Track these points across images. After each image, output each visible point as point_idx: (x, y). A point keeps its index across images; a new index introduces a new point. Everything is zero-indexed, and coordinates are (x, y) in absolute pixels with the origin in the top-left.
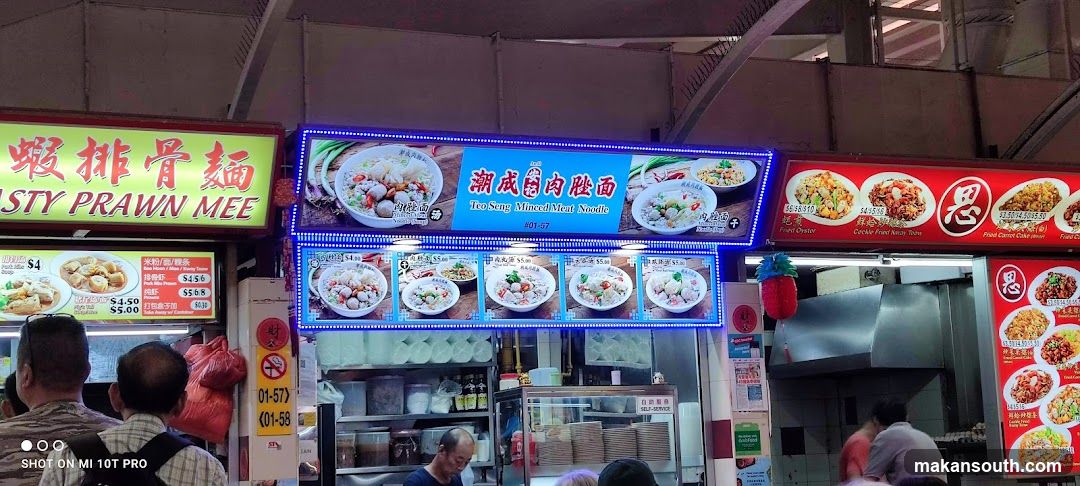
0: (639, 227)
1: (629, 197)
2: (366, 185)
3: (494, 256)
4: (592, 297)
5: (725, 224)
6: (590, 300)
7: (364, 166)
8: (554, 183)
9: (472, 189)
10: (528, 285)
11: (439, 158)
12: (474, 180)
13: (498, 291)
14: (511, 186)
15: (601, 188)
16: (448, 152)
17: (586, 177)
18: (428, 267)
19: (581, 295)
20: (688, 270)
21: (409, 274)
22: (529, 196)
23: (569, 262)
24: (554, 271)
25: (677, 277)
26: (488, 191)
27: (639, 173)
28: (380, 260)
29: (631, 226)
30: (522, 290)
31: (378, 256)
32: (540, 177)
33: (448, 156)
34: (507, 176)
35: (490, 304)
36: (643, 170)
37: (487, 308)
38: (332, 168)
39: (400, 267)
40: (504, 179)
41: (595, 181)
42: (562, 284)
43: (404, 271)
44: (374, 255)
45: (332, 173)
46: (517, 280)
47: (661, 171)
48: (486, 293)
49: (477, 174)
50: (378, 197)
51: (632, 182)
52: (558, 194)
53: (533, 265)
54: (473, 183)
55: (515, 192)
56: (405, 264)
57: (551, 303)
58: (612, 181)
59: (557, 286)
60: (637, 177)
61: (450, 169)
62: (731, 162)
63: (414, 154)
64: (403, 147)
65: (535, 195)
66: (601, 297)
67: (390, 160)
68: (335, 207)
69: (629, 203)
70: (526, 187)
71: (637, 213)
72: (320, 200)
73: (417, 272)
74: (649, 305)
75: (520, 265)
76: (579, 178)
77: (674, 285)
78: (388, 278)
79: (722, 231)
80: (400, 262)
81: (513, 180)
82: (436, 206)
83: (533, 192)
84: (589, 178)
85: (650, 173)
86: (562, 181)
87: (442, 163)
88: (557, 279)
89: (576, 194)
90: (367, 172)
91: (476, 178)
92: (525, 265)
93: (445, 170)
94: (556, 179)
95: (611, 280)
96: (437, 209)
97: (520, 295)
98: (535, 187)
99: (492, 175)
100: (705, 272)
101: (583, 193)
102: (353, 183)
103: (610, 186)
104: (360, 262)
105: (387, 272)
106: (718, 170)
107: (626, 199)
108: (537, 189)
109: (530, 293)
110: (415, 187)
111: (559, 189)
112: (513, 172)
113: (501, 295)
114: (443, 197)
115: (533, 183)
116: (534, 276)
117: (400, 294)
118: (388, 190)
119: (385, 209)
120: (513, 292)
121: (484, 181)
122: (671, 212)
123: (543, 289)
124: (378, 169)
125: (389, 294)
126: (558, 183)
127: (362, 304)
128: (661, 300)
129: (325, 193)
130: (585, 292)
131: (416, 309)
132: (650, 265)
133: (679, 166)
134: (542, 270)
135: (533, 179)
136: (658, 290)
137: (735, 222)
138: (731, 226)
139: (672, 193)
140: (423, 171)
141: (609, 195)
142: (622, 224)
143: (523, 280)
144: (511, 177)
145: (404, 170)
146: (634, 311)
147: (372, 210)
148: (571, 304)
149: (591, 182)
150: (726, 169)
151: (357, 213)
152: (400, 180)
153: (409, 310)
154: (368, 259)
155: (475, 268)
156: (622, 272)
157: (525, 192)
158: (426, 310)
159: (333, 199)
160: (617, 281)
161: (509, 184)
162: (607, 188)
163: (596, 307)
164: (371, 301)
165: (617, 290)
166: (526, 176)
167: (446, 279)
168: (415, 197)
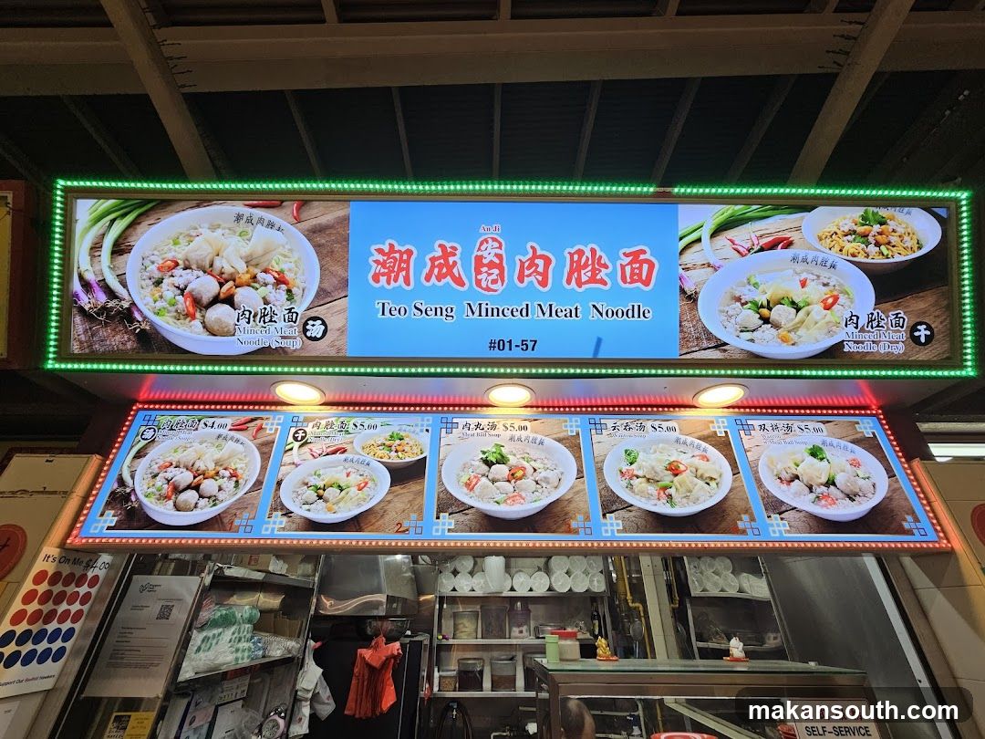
0: (720, 345)
1: (689, 288)
2: (181, 277)
3: (461, 421)
4: (652, 489)
5: (903, 334)
6: (649, 497)
7: (175, 244)
8: (532, 264)
9: (376, 278)
10: (524, 469)
11: (306, 225)
12: (377, 262)
13: (465, 479)
14: (450, 273)
15: (628, 269)
16: (322, 214)
17: (593, 251)
18: (340, 440)
19: (630, 487)
20: (835, 441)
21: (306, 449)
22: (488, 289)
23: (600, 428)
24: (573, 444)
25: (815, 453)
26: (407, 281)
27: (699, 240)
28: (260, 428)
29: (705, 344)
30: (512, 477)
31: (258, 422)
32: (502, 252)
33: (324, 220)
34: (438, 253)
35: (447, 504)
36: (705, 234)
37: (440, 510)
38: (120, 249)
39: (291, 439)
40: (433, 260)
41: (614, 258)
42: (588, 467)
43: (297, 444)
44: (252, 420)
45: (121, 259)
46: (502, 460)
47: (742, 235)
48: (441, 483)
49: (380, 251)
50: (206, 298)
51: (689, 257)
52: (544, 283)
53: (532, 435)
54: (375, 268)
55: (460, 282)
56: (301, 434)
57: (569, 501)
58: (647, 256)
59: (580, 471)
60: (696, 247)
61: (329, 243)
62: (883, 212)
63: (261, 220)
64: (239, 207)
65: (497, 286)
66: (672, 491)
67: (219, 231)
68: (131, 320)
69: (692, 299)
70: (478, 272)
71: (712, 316)
72: (104, 308)
73: (317, 447)
74: (775, 506)
75: (509, 433)
76: (581, 253)
77: (815, 470)
78: (265, 457)
79: (899, 349)
80: (293, 430)
81: (451, 260)
82: (313, 313)
83: (494, 282)
84: (599, 253)
85: (722, 239)
86: (547, 261)
87: (313, 234)
88: (578, 459)
89: (580, 284)
90: (180, 253)
91: (381, 258)
92: (517, 434)
93: (319, 246)
94: (535, 256)
95: (685, 460)
96: (315, 319)
97: (509, 487)
98: (496, 271)
99: (410, 253)
100: (871, 445)
101: (593, 280)
102: (157, 275)
103: (645, 267)
104: (224, 431)
105: (265, 449)
106: (860, 229)
107: (683, 291)
108: (501, 275)
109: (528, 483)
110: (270, 279)
111: (545, 275)
112: (448, 245)
113: (469, 486)
114: (323, 296)
115: (491, 265)
116: (534, 453)
117: (279, 483)
118: (221, 285)
119: (219, 320)
120: (493, 481)
121: (396, 265)
122: (781, 313)
123: (552, 476)
124: (199, 249)
125: (258, 484)
126: (540, 262)
127: (203, 502)
128: (797, 494)
129: (111, 294)
130: (635, 482)
131: (300, 511)
132: (757, 433)
133: (778, 224)
134: (549, 441)
135: (489, 255)
136: (785, 476)
137: (922, 332)
138: (916, 340)
139: (776, 276)
140: (280, 250)
141: (647, 283)
142: (685, 340)
143: (513, 460)
144: (446, 254)
145: (246, 249)
146: (745, 517)
147: (197, 323)
148: (611, 504)
149: (605, 260)
150: (877, 228)
151: (170, 328)
152: (241, 267)
153: (288, 513)
154: (240, 427)
155: (425, 439)
156: (704, 444)
157: (478, 283)
158: (320, 514)
159: (126, 305)
160: (697, 461)
161: (444, 266)
162: (638, 269)
163: (664, 508)
164: (221, 496)
165: (701, 477)
166: (476, 253)
167: (369, 458)
168: (271, 298)
